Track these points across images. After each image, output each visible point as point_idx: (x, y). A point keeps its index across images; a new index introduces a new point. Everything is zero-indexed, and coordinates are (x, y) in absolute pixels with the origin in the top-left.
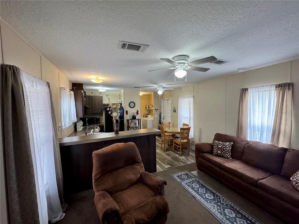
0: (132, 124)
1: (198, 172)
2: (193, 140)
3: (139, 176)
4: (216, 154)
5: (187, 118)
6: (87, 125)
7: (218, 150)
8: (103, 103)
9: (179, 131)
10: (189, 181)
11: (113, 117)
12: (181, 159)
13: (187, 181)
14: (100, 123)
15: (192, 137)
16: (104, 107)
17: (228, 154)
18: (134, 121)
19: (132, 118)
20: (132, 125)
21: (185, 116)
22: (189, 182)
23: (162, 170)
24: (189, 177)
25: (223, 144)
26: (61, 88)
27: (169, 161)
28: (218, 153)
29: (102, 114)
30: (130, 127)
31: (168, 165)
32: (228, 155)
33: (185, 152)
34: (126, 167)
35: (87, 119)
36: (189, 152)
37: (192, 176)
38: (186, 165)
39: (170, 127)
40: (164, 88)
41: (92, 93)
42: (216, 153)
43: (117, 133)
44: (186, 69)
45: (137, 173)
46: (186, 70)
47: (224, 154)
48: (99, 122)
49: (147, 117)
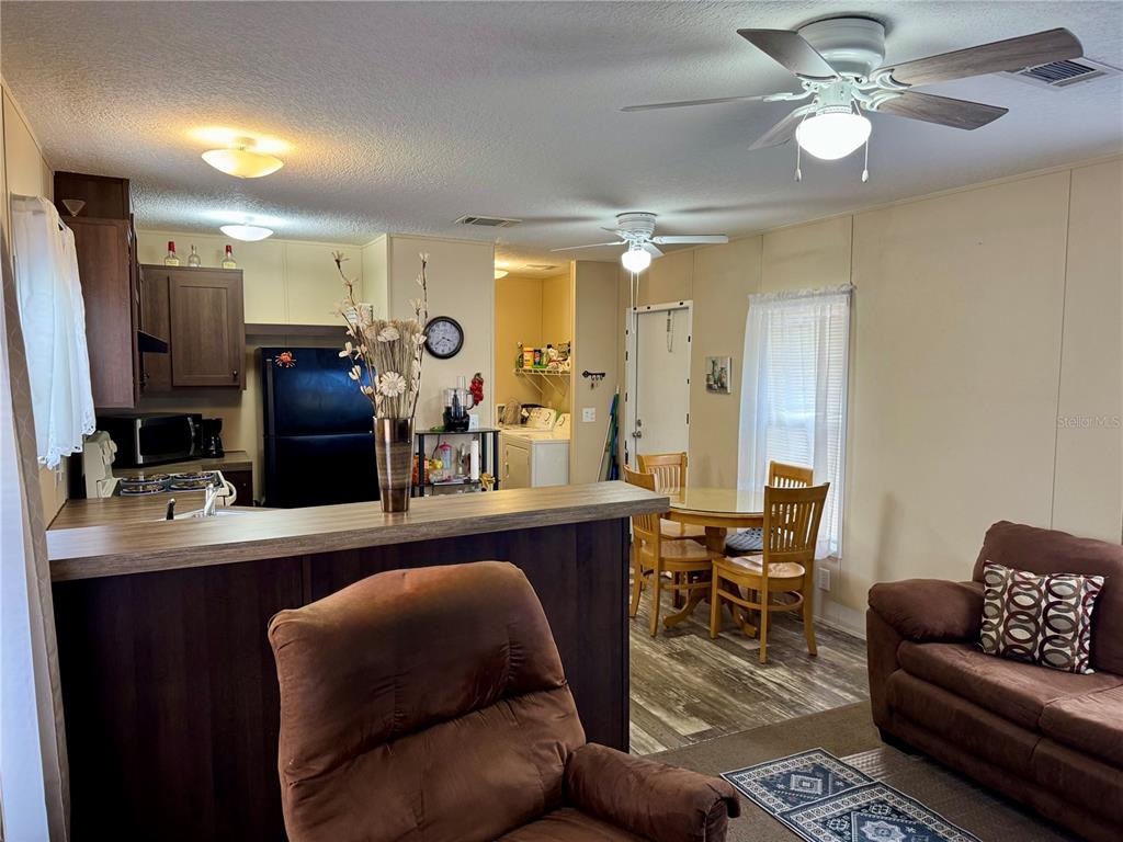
0: (439, 464)
1: (885, 759)
2: (837, 566)
3: (557, 768)
4: (1002, 647)
5: (801, 426)
6: (141, 466)
7: (1012, 622)
8: (247, 321)
9: (755, 505)
10: (837, 806)
11: (378, 399)
12: (772, 686)
13: (828, 810)
14: (220, 454)
15: (834, 548)
16: (252, 349)
17: (1072, 649)
18: (457, 441)
19: (442, 424)
20: (442, 468)
21: (789, 416)
22: (837, 811)
23: (661, 749)
24: (835, 786)
25: (1043, 588)
26: (15, 198)
27: (697, 694)
28: (1010, 642)
29: (233, 391)
30: (430, 484)
31: (694, 719)
32: (1074, 651)
33: (785, 644)
34: (476, 714)
35: (139, 423)
36: (813, 644)
37: (850, 780)
38: (810, 718)
39: (683, 485)
40: (660, 231)
41: (171, 246)
42: (1001, 638)
43: (398, 506)
44: (867, 103)
45: (545, 753)
46: (866, 113)
47: (1047, 647)
48: (219, 445)
49: (524, 421)
